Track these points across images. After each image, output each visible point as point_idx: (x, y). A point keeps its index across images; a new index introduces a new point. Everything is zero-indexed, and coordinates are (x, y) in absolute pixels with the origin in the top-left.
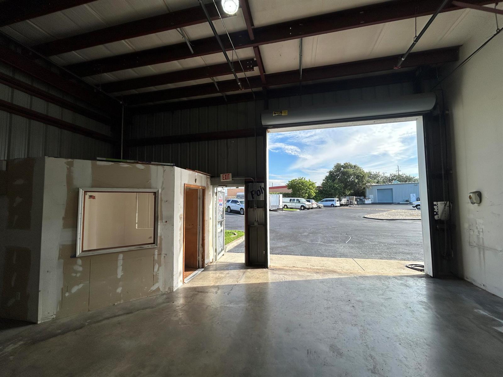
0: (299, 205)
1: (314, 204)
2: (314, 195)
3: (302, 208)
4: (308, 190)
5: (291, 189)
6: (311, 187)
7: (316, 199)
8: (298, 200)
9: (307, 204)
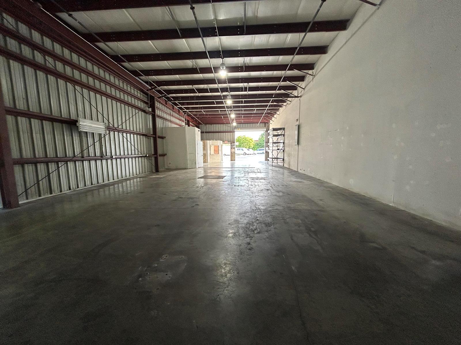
0: (242, 152)
1: (251, 151)
2: (253, 146)
3: (245, 154)
4: (249, 143)
5: (238, 142)
6: (250, 141)
7: (253, 149)
8: (242, 149)
9: (247, 152)
